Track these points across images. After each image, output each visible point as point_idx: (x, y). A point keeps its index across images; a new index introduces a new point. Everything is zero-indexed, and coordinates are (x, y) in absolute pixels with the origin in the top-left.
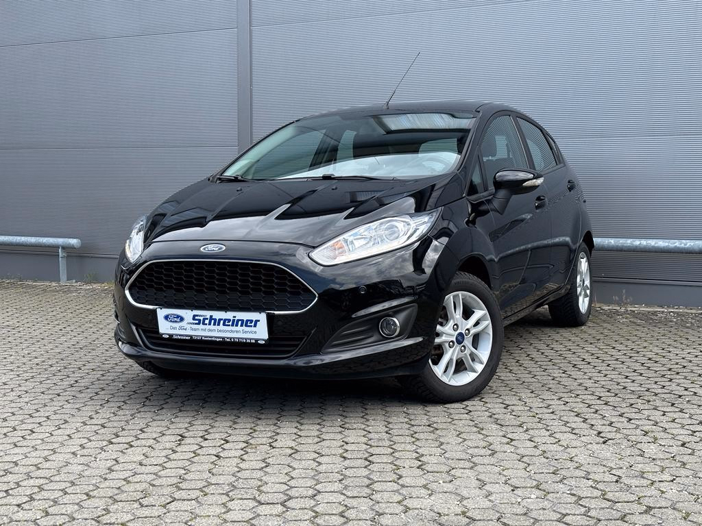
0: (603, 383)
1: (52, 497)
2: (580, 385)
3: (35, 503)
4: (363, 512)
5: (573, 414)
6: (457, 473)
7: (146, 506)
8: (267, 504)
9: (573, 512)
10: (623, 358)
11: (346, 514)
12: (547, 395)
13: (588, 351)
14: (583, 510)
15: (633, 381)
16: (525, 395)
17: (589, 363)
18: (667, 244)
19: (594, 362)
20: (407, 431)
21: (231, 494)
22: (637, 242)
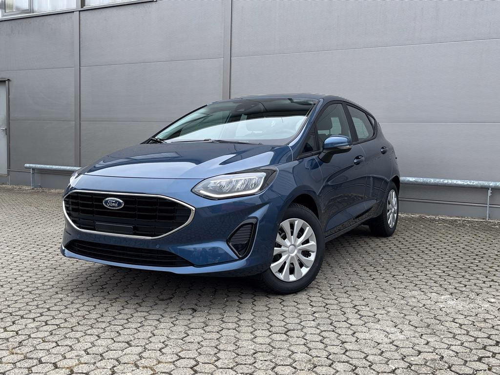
0: (443, 263)
1: (154, 324)
2: (430, 263)
3: (145, 328)
4: (334, 340)
5: (432, 281)
6: (379, 317)
7: (208, 332)
8: (277, 333)
9: (454, 343)
10: (449, 248)
11: (324, 341)
12: (413, 269)
13: (427, 243)
14: (459, 342)
15: (459, 262)
16: (401, 268)
17: (430, 250)
18: (463, 183)
19: (433, 249)
20: (342, 290)
21: (254, 326)
22: (446, 181)
